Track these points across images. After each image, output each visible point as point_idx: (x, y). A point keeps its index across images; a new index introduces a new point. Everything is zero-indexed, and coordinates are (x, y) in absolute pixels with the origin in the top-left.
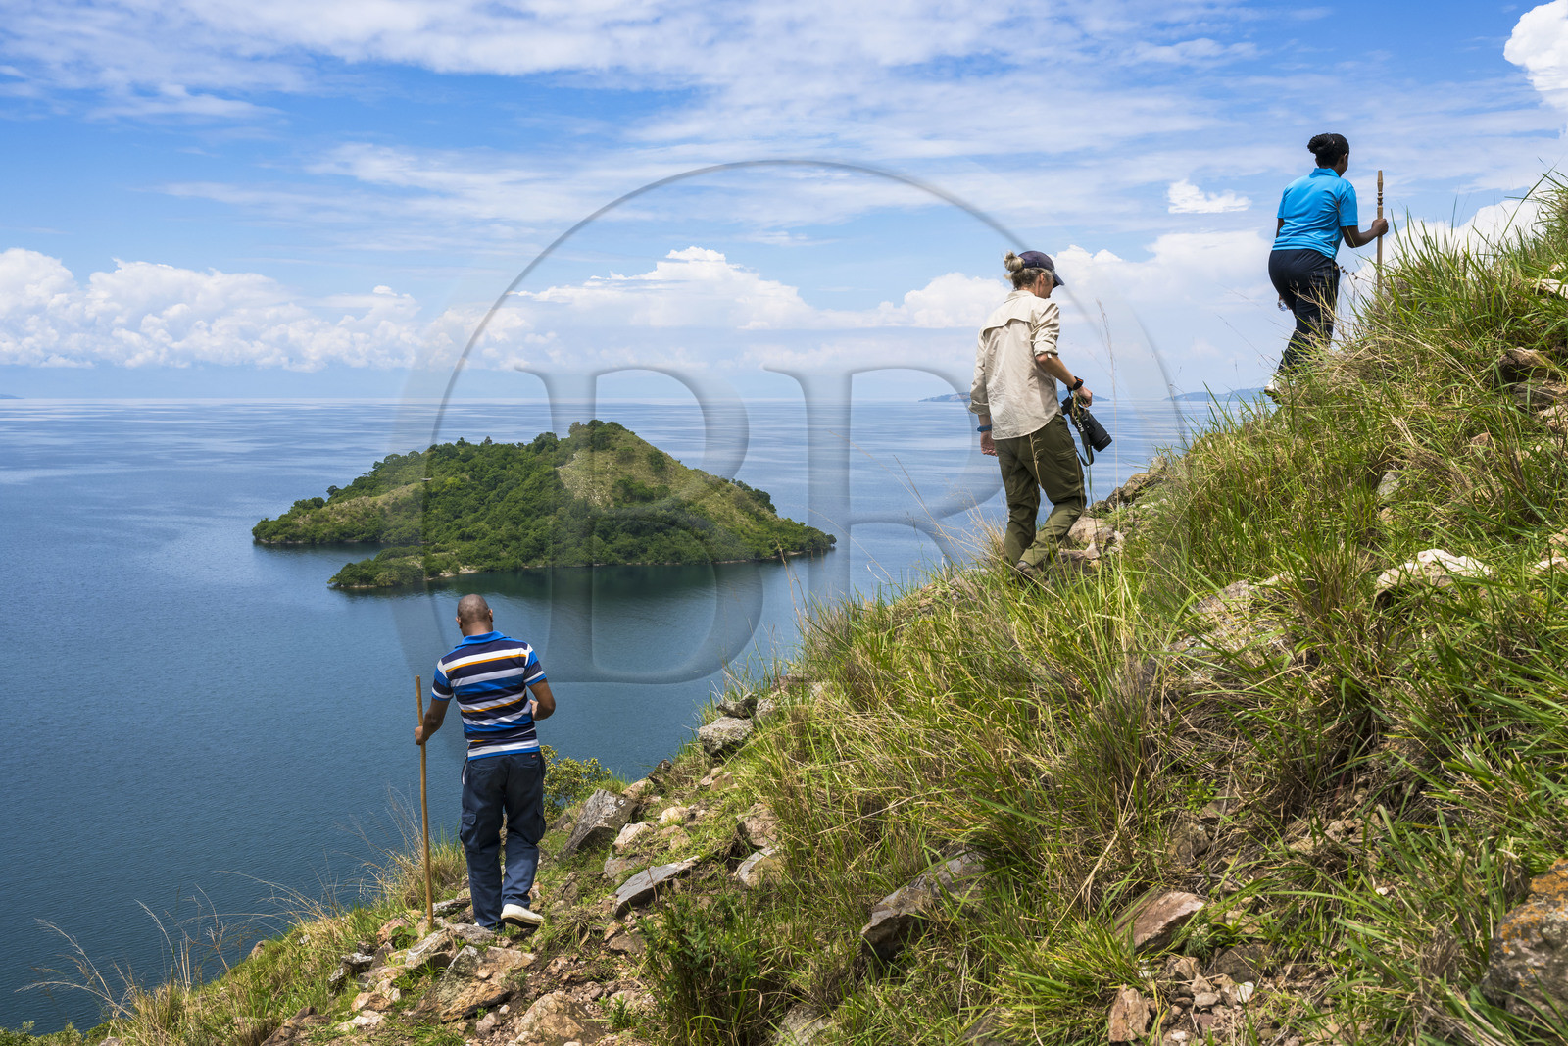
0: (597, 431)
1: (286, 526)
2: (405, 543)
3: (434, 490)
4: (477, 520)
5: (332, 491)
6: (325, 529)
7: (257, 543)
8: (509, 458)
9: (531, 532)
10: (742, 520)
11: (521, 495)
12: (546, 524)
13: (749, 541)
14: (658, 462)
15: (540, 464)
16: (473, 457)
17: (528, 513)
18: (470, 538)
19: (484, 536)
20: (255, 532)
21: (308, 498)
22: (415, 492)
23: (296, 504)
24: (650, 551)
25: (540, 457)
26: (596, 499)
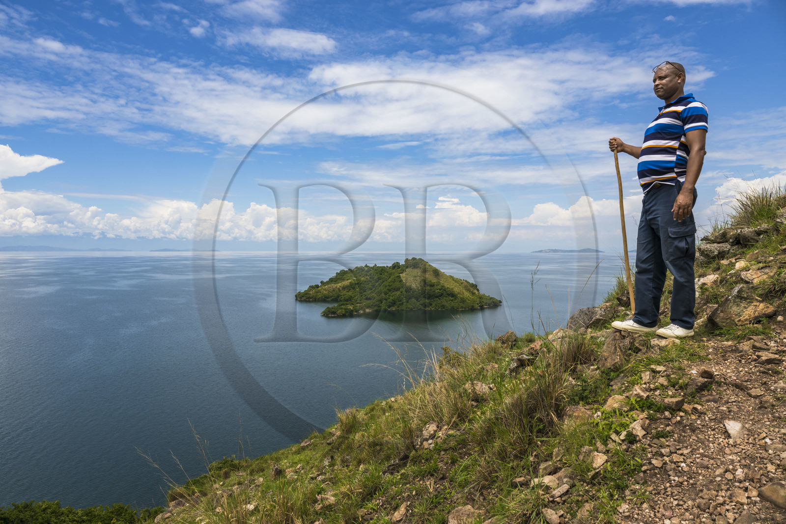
0: (415, 261)
1: (306, 294)
2: (347, 300)
3: (357, 282)
4: (372, 293)
5: (322, 282)
6: (319, 295)
7: (296, 300)
8: (383, 271)
9: (391, 297)
10: (467, 294)
11: (387, 284)
12: (396, 295)
13: (469, 302)
14: (437, 273)
15: (394, 273)
16: (369, 271)
17: (390, 291)
18: (370, 299)
19: (374, 298)
20: (296, 296)
21: (314, 284)
22: (350, 283)
23: (310, 286)
24: (434, 305)
25: (394, 271)
26: (414, 286)
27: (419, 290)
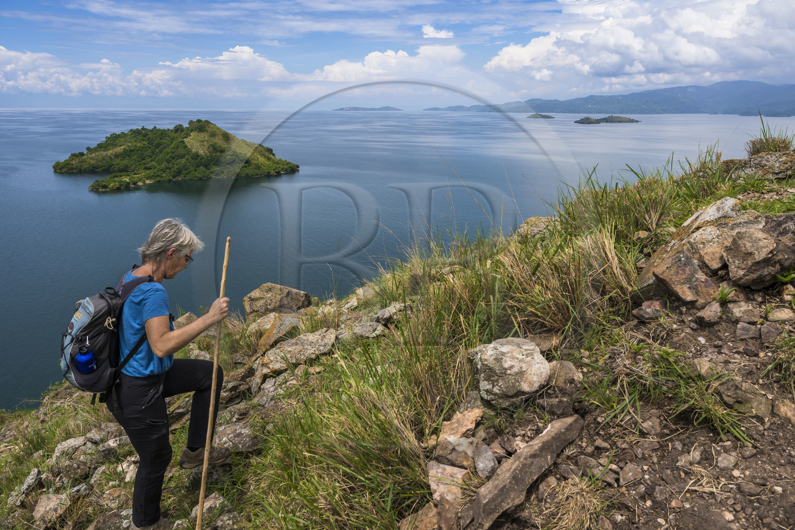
0: (201, 124)
1: (68, 164)
2: (121, 171)
3: (132, 149)
4: (152, 161)
5: (88, 149)
6: (85, 166)
7: (55, 172)
8: (164, 135)
9: (175, 166)
10: (262, 160)
11: (170, 151)
12: (181, 163)
13: (265, 168)
14: (227, 137)
15: (177, 137)
16: (148, 135)
17: (173, 158)
18: (149, 169)
19: (155, 168)
20: (54, 167)
22: (124, 149)
23: (72, 155)
24: (226, 172)
25: (177, 135)
26: (201, 152)
27: (208, 157)
